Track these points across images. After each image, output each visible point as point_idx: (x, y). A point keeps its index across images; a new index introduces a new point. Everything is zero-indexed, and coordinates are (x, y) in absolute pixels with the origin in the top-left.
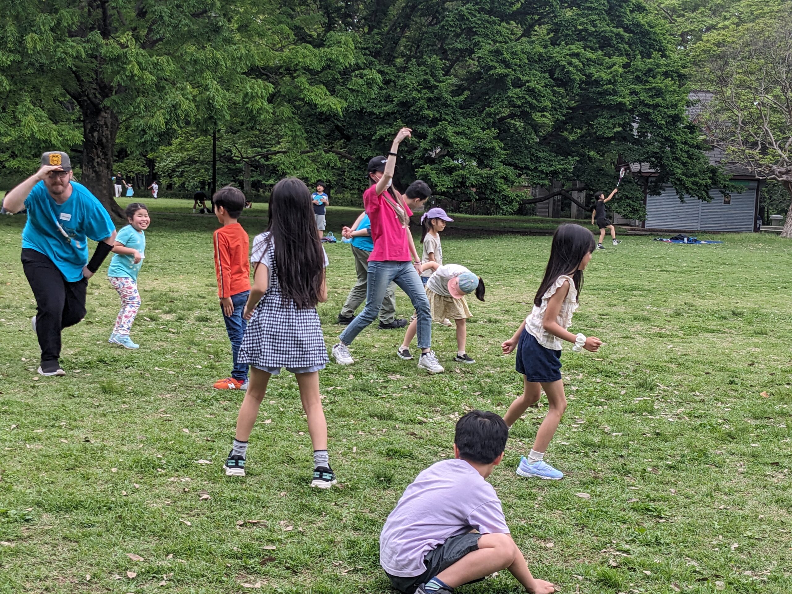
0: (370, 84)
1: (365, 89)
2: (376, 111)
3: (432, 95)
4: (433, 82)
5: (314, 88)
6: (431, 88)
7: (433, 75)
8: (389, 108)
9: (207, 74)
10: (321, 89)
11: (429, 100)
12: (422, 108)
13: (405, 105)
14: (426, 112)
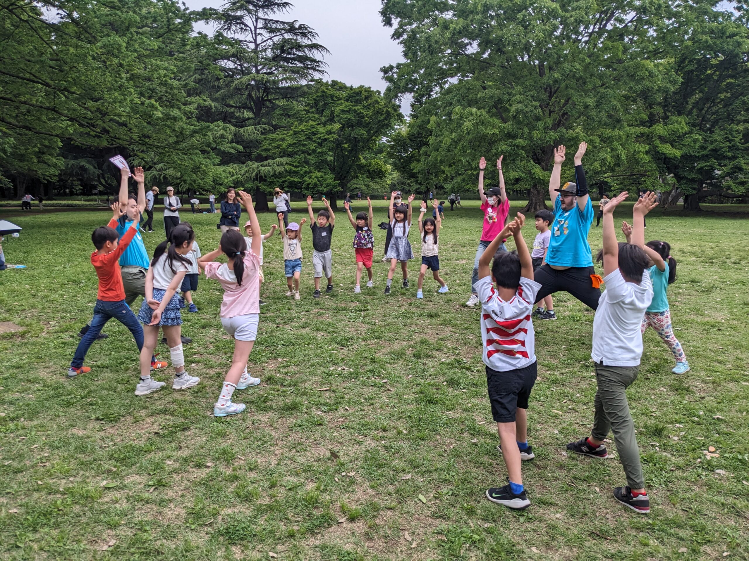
0: (695, 141)
1: (692, 144)
2: (697, 154)
3: (730, 145)
4: (731, 138)
5: (665, 145)
6: (730, 141)
7: (731, 135)
8: (705, 152)
9: (616, 143)
10: (668, 146)
11: (729, 147)
12: (725, 152)
13: (714, 150)
14: (728, 154)
